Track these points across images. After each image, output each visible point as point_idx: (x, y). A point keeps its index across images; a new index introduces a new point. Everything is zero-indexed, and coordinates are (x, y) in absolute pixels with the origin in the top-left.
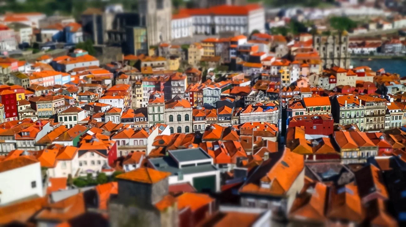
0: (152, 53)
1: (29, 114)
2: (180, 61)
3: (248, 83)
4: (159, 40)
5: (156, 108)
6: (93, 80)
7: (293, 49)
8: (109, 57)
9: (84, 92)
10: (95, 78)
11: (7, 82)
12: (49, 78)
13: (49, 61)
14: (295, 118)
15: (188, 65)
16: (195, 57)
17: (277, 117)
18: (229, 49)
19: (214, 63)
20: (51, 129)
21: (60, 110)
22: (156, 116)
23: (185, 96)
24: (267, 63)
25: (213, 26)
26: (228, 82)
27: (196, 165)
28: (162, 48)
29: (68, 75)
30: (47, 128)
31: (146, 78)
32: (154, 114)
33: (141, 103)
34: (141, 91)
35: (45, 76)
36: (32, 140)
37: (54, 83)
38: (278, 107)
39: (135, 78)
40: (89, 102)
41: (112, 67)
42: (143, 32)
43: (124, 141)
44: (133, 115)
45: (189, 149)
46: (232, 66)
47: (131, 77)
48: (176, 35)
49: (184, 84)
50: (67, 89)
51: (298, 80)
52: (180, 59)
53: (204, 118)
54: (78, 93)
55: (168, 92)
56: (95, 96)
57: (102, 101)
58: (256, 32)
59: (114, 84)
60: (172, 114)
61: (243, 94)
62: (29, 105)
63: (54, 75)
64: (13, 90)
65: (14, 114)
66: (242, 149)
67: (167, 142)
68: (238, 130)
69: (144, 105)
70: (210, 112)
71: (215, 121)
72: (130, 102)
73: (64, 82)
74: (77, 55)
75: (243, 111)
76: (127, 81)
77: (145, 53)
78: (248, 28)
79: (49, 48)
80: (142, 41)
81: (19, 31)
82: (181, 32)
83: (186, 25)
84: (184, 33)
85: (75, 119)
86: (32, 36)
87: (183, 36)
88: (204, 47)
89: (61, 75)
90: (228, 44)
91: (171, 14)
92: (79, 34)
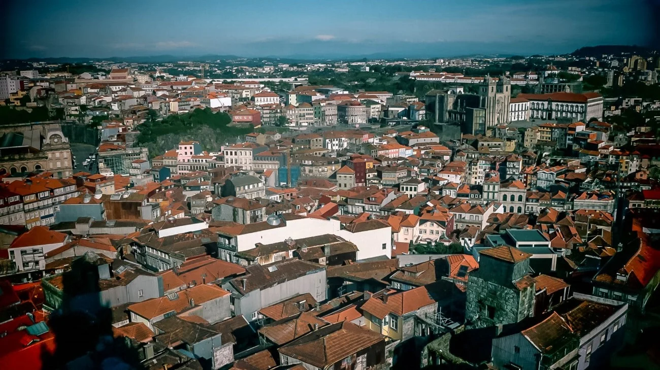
0: (489, 133)
1: (375, 181)
2: (516, 143)
3: (584, 170)
4: (496, 122)
5: (491, 187)
6: (433, 155)
7: (633, 139)
8: (448, 135)
9: (425, 165)
10: (435, 153)
11: (359, 152)
12: (395, 150)
13: (394, 135)
14: (633, 209)
15: (524, 147)
16: (531, 141)
17: (613, 206)
18: (566, 135)
19: (550, 148)
20: (395, 197)
21: (402, 180)
22: (491, 194)
23: (519, 178)
24: (605, 151)
25: (550, 111)
26: (564, 167)
27: (533, 246)
28: (499, 130)
29: (410, 149)
30: (392, 196)
31: (483, 157)
32: (488, 192)
33: (476, 180)
34: (476, 169)
35: (391, 149)
36: (378, 205)
37: (398, 156)
38: (614, 196)
39: (472, 156)
40: (428, 175)
41: (451, 144)
42: (482, 113)
43: (461, 215)
44: (468, 191)
45: (524, 230)
46: (568, 152)
47: (468, 155)
48: (513, 118)
49: (519, 165)
50: (409, 162)
51: (637, 171)
52: (516, 141)
53: (537, 201)
54: (419, 166)
55: (503, 172)
56: (434, 170)
57: (440, 175)
58: (594, 119)
59: (452, 160)
60: (506, 193)
61: (579, 181)
62: (376, 174)
63: (398, 148)
64: (364, 159)
65: (363, 180)
66: (578, 236)
67: (501, 220)
68: (573, 215)
69: (479, 183)
70: (544, 195)
71: (548, 205)
72: (466, 178)
73: (407, 155)
74: (420, 131)
75: (577, 197)
76: (464, 159)
77: (483, 133)
78: (585, 116)
79: (395, 123)
80: (481, 122)
81: (370, 107)
82: (518, 115)
83: (524, 109)
84: (520, 116)
85: (415, 189)
86: (380, 112)
87: (520, 119)
88: (541, 131)
89: (404, 149)
90: (566, 130)
91: (510, 98)
92: (422, 112)
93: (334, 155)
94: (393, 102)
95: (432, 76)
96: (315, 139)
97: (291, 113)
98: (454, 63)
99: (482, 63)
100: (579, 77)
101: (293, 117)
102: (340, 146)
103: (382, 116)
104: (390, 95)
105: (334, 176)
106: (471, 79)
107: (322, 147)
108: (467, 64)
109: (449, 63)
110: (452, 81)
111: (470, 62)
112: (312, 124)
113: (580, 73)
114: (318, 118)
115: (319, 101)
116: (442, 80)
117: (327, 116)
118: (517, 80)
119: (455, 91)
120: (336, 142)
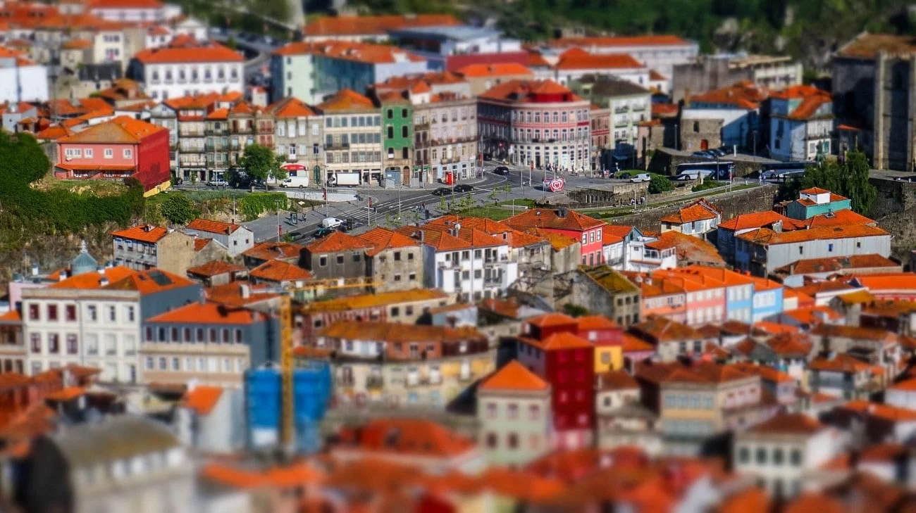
1: (634, 425)
6: (867, 313)
9: (833, 356)
10: (873, 305)
11: (566, 300)
12: (709, 294)
13: (707, 225)
20: (716, 495)
21: (742, 421)
29: (773, 288)
30: (701, 492)
35: (694, 289)
37: (725, 315)
40: (847, 396)
50: (769, 342)
54: (810, 358)
56: (873, 375)
57: (897, 398)
62: (634, 393)
63: (725, 283)
64: (585, 332)
65: (583, 419)
73: (760, 310)
74: (811, 212)
79: (708, 172)
81: (606, 106)
85: (797, 458)
86: (649, 126)
89: (747, 288)
92: (820, 128)
93: (467, 319)
94: (699, 86)
96: (390, 253)
97: (292, 134)
101: (302, 150)
102: (492, 277)
103: (657, 144)
104: (684, 52)
105: (466, 403)
107: (417, 284)
112: (378, 177)
114: (398, 154)
115: (404, 86)
117: (434, 143)
120: (473, 264)
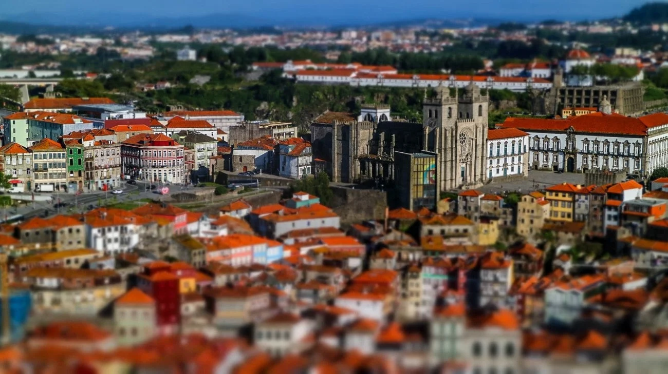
0: (444, 207)
1: (201, 321)
2: (500, 227)
3: (642, 282)
4: (459, 181)
5: (448, 327)
6: (327, 258)
8: (358, 210)
9: (308, 281)
10: (329, 253)
11: (166, 253)
12: (244, 249)
13: (244, 212)
15: (516, 235)
16: (532, 222)
18: (603, 207)
19: (570, 236)
20: (241, 358)
21: (259, 317)
22: (447, 343)
23: (507, 303)
25: (570, 154)
26: (598, 280)
28: (465, 198)
29: (278, 245)
31: (431, 258)
32: (443, 338)
33: (417, 309)
34: (418, 285)
35: (235, 246)
37: (252, 261)
39: (408, 256)
40: (315, 302)
41: (365, 232)
42: (429, 164)
44: (399, 337)
46: (609, 246)
47: (400, 255)
48: (494, 171)
49: (506, 276)
50: (275, 275)
52: (500, 222)
54: (296, 282)
55: (473, 292)
56: (328, 291)
57: (340, 303)
58: (661, 172)
59: (366, 267)
60: (479, 340)
62: (201, 304)
63: (251, 242)
64: (175, 271)
65: (173, 319)
70: (559, 341)
72: (395, 306)
73: (270, 258)
74: (299, 205)
75: (629, 344)
76: (392, 264)
77: (431, 206)
78: (645, 163)
80: (427, 182)
81: (193, 148)
82: (506, 164)
83: (516, 151)
84: (510, 167)
85: (288, 336)
86: (216, 159)
87: (509, 172)
88: (551, 200)
89: (264, 245)
90: (602, 199)
91: (486, 129)
92: (305, 160)
93: (109, 265)
94: (243, 137)
95: (330, 72)
96: (66, 229)
97: (14, 163)
98: (378, 39)
99: (437, 38)
100: (635, 70)
101: (20, 172)
102: (124, 242)
103: (220, 168)
104: (235, 119)
105: (108, 312)
106: (411, 78)
107: (82, 246)
108: (407, 41)
109: (369, 39)
110: (372, 82)
111: (413, 37)
112: (65, 187)
113: (639, 61)
114: (76, 174)
115: (79, 137)
116: (351, 80)
117: (96, 168)
118: (507, 79)
119: (373, 115)
120: (114, 234)
